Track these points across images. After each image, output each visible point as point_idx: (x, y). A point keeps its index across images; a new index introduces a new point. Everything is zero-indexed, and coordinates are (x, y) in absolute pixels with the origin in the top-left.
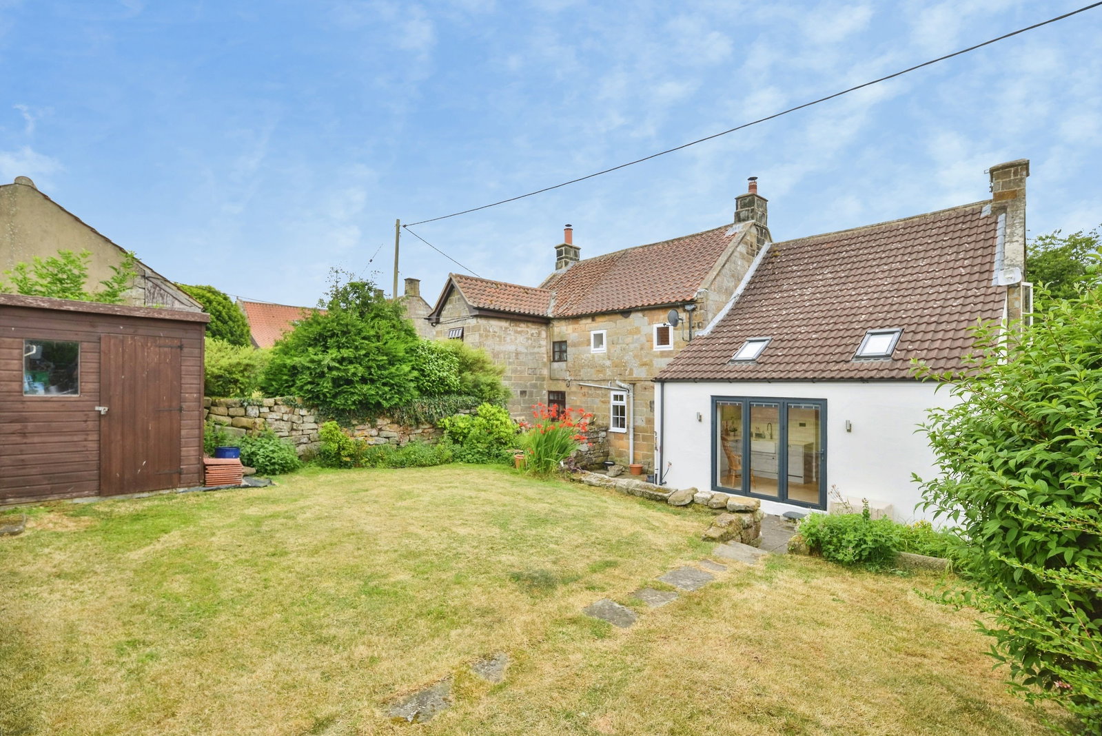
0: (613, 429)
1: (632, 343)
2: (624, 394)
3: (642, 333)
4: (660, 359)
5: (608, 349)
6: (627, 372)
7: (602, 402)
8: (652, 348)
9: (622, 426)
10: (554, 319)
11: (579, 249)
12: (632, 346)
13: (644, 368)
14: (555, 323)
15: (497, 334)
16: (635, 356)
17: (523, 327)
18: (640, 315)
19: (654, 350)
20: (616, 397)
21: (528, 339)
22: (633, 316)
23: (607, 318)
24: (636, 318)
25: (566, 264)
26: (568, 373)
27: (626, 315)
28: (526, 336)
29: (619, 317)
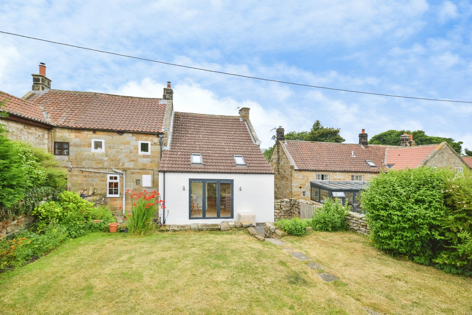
0: (109, 196)
1: (124, 149)
2: (118, 176)
3: (131, 144)
4: (142, 159)
5: (106, 151)
6: (120, 164)
7: (101, 181)
8: (137, 153)
9: (116, 193)
10: (57, 127)
11: (51, 81)
12: (124, 151)
13: (132, 163)
14: (57, 130)
15: (15, 134)
16: (126, 156)
17: (33, 130)
18: (131, 135)
19: (139, 154)
20: (111, 178)
21: (36, 138)
22: (125, 135)
23: (106, 133)
24: (127, 137)
25: (43, 89)
26: (70, 163)
27: (121, 134)
28: (35, 136)
29: (116, 134)
